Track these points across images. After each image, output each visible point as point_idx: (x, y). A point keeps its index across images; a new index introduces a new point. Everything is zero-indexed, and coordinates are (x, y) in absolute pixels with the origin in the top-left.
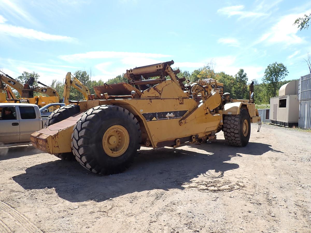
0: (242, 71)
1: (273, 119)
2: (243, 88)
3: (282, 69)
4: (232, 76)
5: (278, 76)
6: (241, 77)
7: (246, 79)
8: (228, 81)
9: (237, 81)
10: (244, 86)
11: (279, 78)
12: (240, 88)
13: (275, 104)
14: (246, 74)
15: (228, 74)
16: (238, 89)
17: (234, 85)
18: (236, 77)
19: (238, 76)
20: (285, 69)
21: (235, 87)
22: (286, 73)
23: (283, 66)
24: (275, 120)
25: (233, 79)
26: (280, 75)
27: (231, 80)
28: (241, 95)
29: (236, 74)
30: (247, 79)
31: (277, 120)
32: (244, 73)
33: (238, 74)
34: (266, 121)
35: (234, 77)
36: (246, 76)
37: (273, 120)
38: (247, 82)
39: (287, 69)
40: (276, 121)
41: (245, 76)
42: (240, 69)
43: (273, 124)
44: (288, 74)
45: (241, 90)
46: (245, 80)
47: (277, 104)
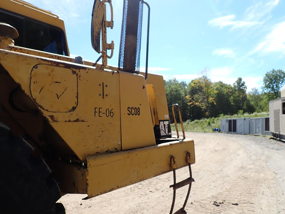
0: (240, 79)
1: (275, 131)
2: (242, 97)
3: (282, 76)
4: (230, 85)
5: (279, 83)
6: (239, 85)
7: (244, 87)
8: (225, 89)
9: (236, 90)
10: (243, 95)
11: (279, 85)
12: (239, 96)
13: (276, 109)
15: (226, 84)
16: (237, 98)
17: (233, 94)
18: (234, 86)
19: (236, 85)
21: (233, 96)
23: (283, 73)
24: (278, 133)
25: (231, 88)
26: (281, 82)
27: (229, 89)
28: (240, 103)
29: (234, 83)
30: (246, 87)
31: (281, 133)
32: (242, 82)
33: (236, 83)
34: (266, 134)
35: (233, 86)
36: (245, 84)
37: (275, 133)
38: (246, 91)
40: (280, 135)
41: (243, 84)
42: (238, 78)
43: (275, 138)
45: (240, 99)
46: (244, 89)
47: (279, 110)
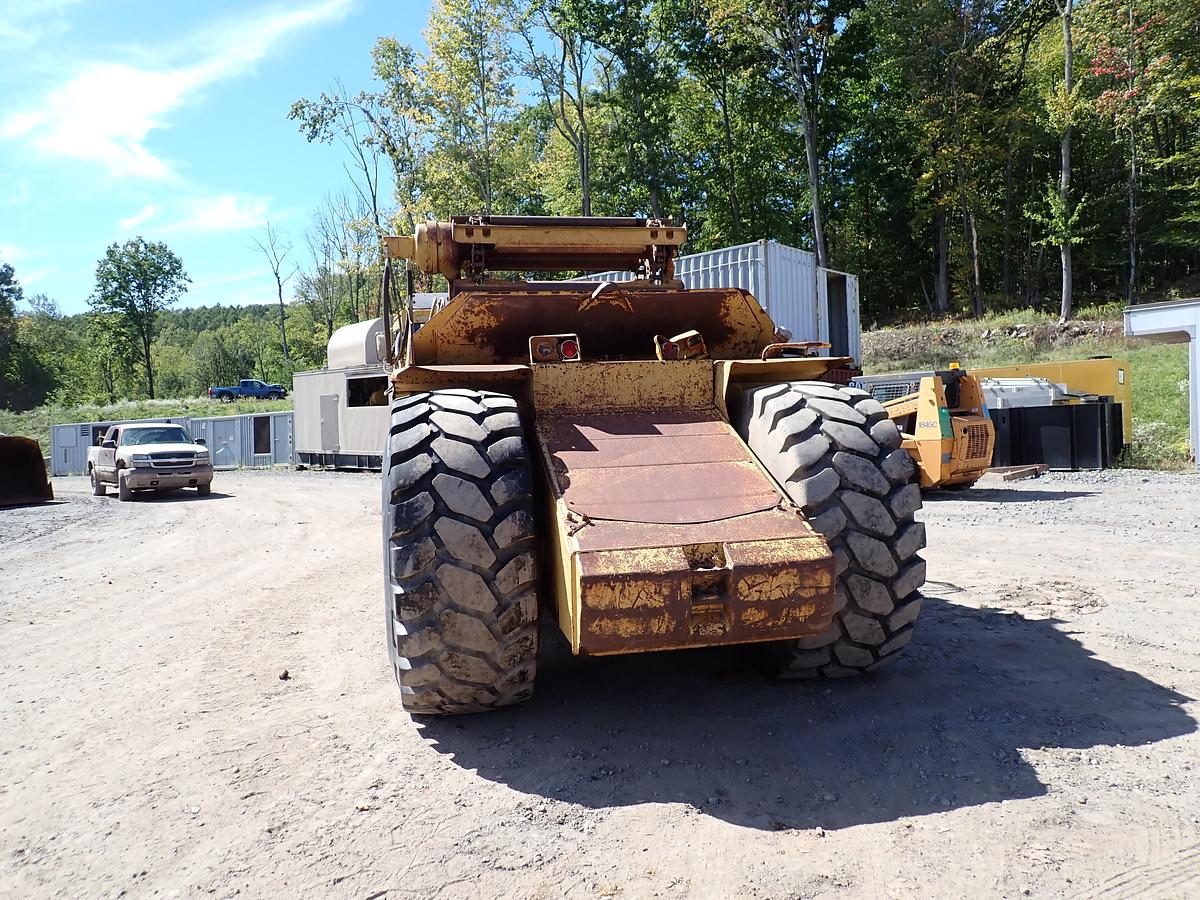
1: (323, 449)
3: (167, 268)
5: (155, 290)
11: (156, 298)
13: (326, 394)
14: (12, 270)
20: (176, 265)
22: (181, 282)
23: (170, 257)
26: (160, 289)
31: (341, 452)
34: (257, 461)
39: (184, 269)
40: (337, 456)
44: (188, 285)
47: (337, 396)
